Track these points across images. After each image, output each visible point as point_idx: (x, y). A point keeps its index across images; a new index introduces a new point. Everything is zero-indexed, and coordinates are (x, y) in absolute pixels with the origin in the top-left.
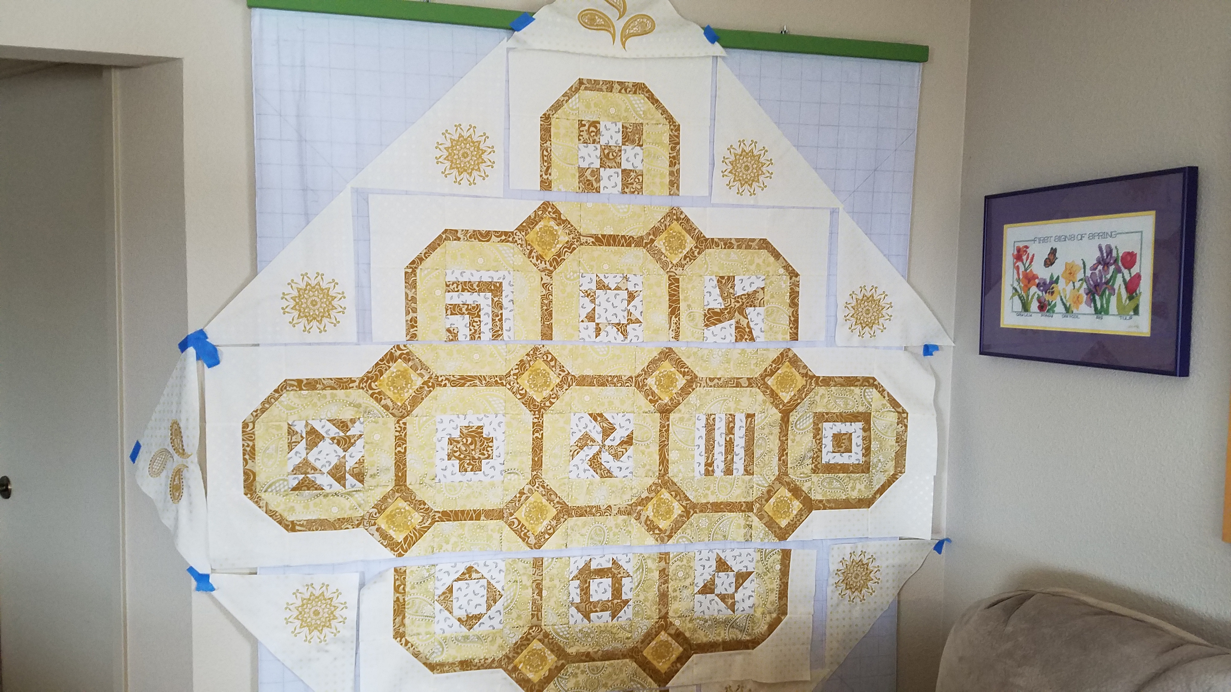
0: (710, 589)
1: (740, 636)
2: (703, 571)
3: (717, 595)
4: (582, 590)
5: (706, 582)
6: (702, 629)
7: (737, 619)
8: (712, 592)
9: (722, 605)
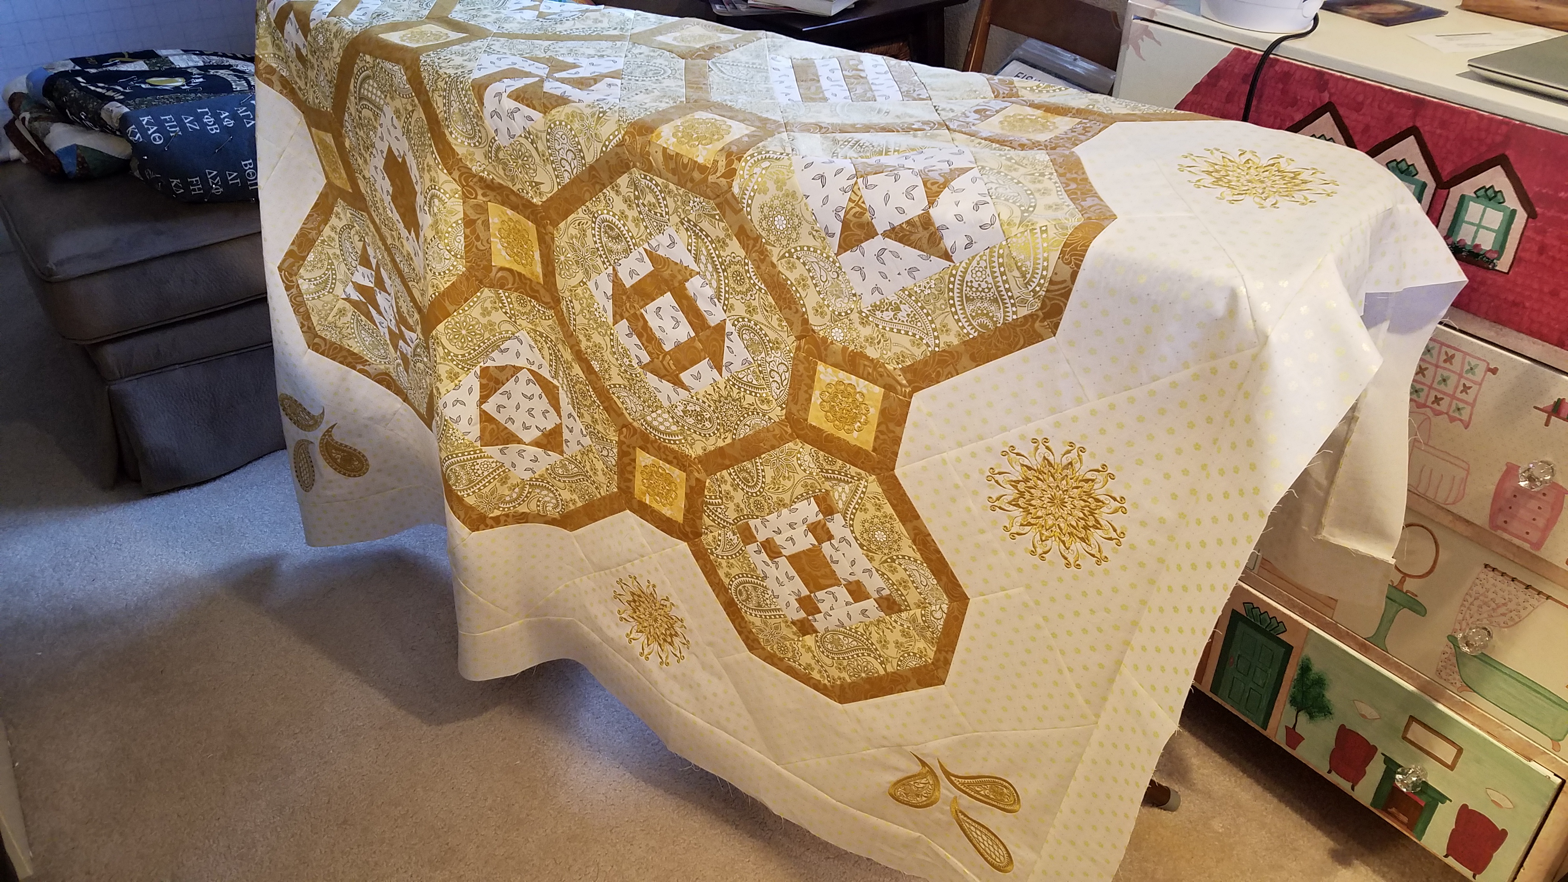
0: (861, 226)
1: (1000, 315)
2: (824, 192)
3: (886, 235)
4: (640, 337)
5: (842, 214)
6: (899, 331)
7: (965, 273)
8: (870, 232)
9: (910, 254)
